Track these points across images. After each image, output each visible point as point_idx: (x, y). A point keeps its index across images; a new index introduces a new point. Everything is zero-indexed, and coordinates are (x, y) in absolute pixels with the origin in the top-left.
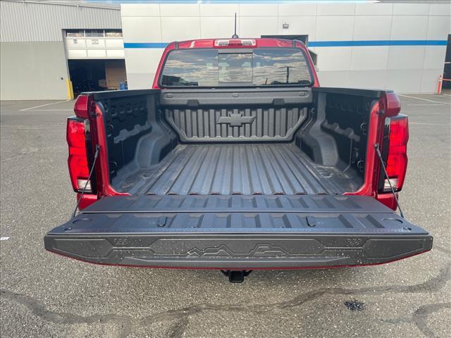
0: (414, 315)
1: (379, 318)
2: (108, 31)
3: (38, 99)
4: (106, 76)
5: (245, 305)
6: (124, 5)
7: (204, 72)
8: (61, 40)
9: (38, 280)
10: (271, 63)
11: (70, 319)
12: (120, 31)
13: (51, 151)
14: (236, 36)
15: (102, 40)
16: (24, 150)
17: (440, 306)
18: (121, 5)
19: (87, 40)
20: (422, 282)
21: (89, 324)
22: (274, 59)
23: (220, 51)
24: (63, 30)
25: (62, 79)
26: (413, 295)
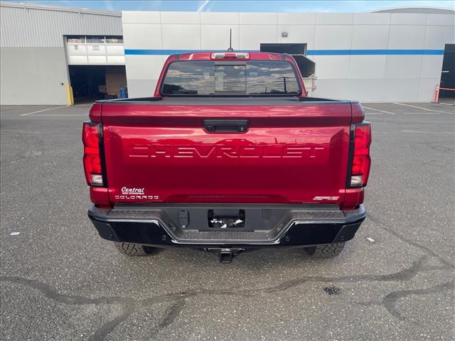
0: (384, 299)
1: (353, 301)
2: (109, 37)
3: (38, 104)
4: (107, 81)
5: (235, 290)
6: (125, 12)
7: (203, 81)
8: (62, 46)
9: (49, 269)
10: (268, 74)
11: (80, 301)
12: (120, 38)
13: (54, 155)
14: (231, 49)
15: (103, 47)
16: (27, 154)
17: (409, 292)
18: (122, 12)
19: (88, 47)
20: (395, 272)
21: (96, 305)
22: (271, 70)
23: (217, 63)
24: (64, 36)
25: (63, 84)
26: (386, 283)
